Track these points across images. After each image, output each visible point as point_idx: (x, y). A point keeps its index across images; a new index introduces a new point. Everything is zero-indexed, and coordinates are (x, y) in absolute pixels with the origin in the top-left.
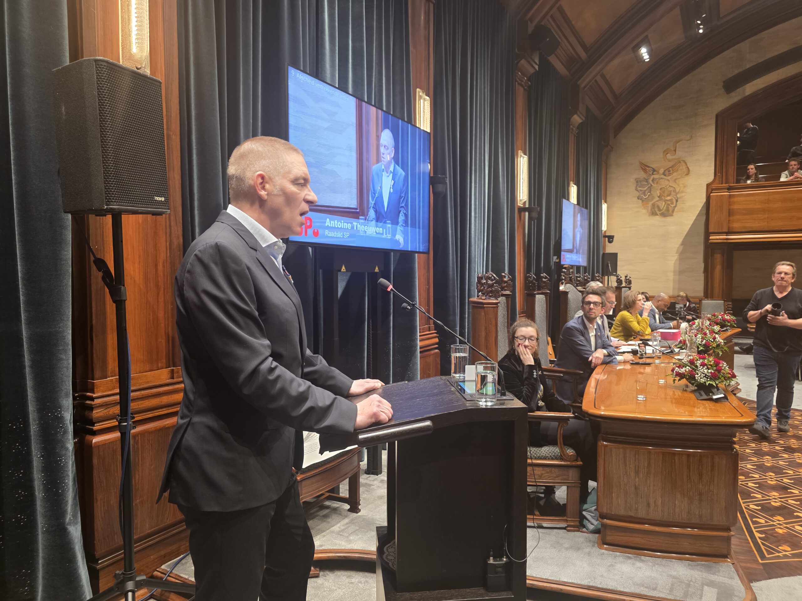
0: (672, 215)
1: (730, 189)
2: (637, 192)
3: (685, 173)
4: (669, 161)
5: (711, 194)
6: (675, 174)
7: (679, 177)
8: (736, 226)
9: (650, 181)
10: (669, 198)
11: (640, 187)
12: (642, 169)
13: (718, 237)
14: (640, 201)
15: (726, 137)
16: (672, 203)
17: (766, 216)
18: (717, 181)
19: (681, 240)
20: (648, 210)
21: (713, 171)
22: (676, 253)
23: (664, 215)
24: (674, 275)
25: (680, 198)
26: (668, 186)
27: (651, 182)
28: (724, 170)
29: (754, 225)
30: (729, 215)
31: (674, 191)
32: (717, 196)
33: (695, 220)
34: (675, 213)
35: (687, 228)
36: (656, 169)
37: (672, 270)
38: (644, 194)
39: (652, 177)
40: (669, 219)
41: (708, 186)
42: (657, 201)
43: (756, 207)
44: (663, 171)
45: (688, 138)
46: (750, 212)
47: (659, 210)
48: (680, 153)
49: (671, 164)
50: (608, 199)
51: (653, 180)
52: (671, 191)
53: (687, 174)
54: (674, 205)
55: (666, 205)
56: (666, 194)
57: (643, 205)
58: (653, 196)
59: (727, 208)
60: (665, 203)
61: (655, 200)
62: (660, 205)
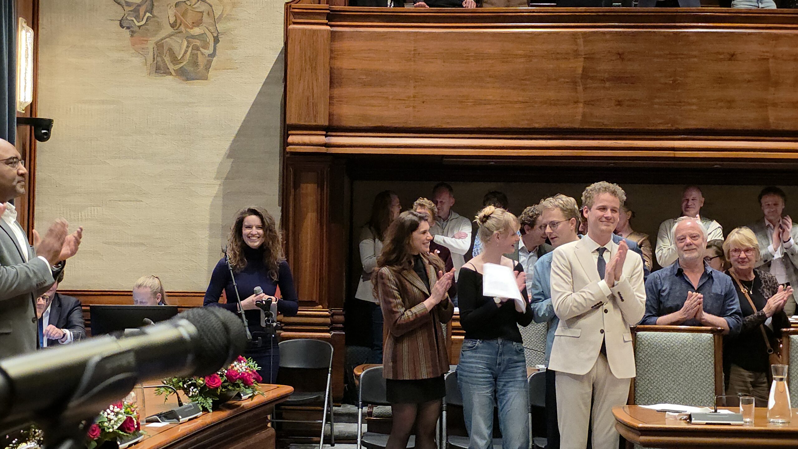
0: (205, 78)
1: (333, 17)
2: (120, 8)
5: (291, 27)
8: (348, 112)
10: (197, 31)
13: (307, 139)
14: (126, 33)
16: (206, 47)
17: (411, 92)
19: (227, 145)
20: (146, 60)
22: (216, 178)
23: (184, 75)
24: (211, 237)
25: (223, 33)
29: (386, 113)
30: (332, 83)
31: (208, 14)
32: (304, 31)
33: (260, 93)
34: (211, 72)
35: (240, 114)
37: (208, 222)
38: (136, 11)
40: (197, 87)
41: (289, 5)
42: (170, 36)
43: (388, 67)
46: (378, 79)
47: (175, 60)
50: (43, 21)
52: (202, 12)
54: (211, 51)
55: (190, 49)
56: (189, 20)
57: (133, 45)
58: (158, 22)
59: (327, 66)
60: (189, 42)
61: (163, 34)
62: (176, 48)
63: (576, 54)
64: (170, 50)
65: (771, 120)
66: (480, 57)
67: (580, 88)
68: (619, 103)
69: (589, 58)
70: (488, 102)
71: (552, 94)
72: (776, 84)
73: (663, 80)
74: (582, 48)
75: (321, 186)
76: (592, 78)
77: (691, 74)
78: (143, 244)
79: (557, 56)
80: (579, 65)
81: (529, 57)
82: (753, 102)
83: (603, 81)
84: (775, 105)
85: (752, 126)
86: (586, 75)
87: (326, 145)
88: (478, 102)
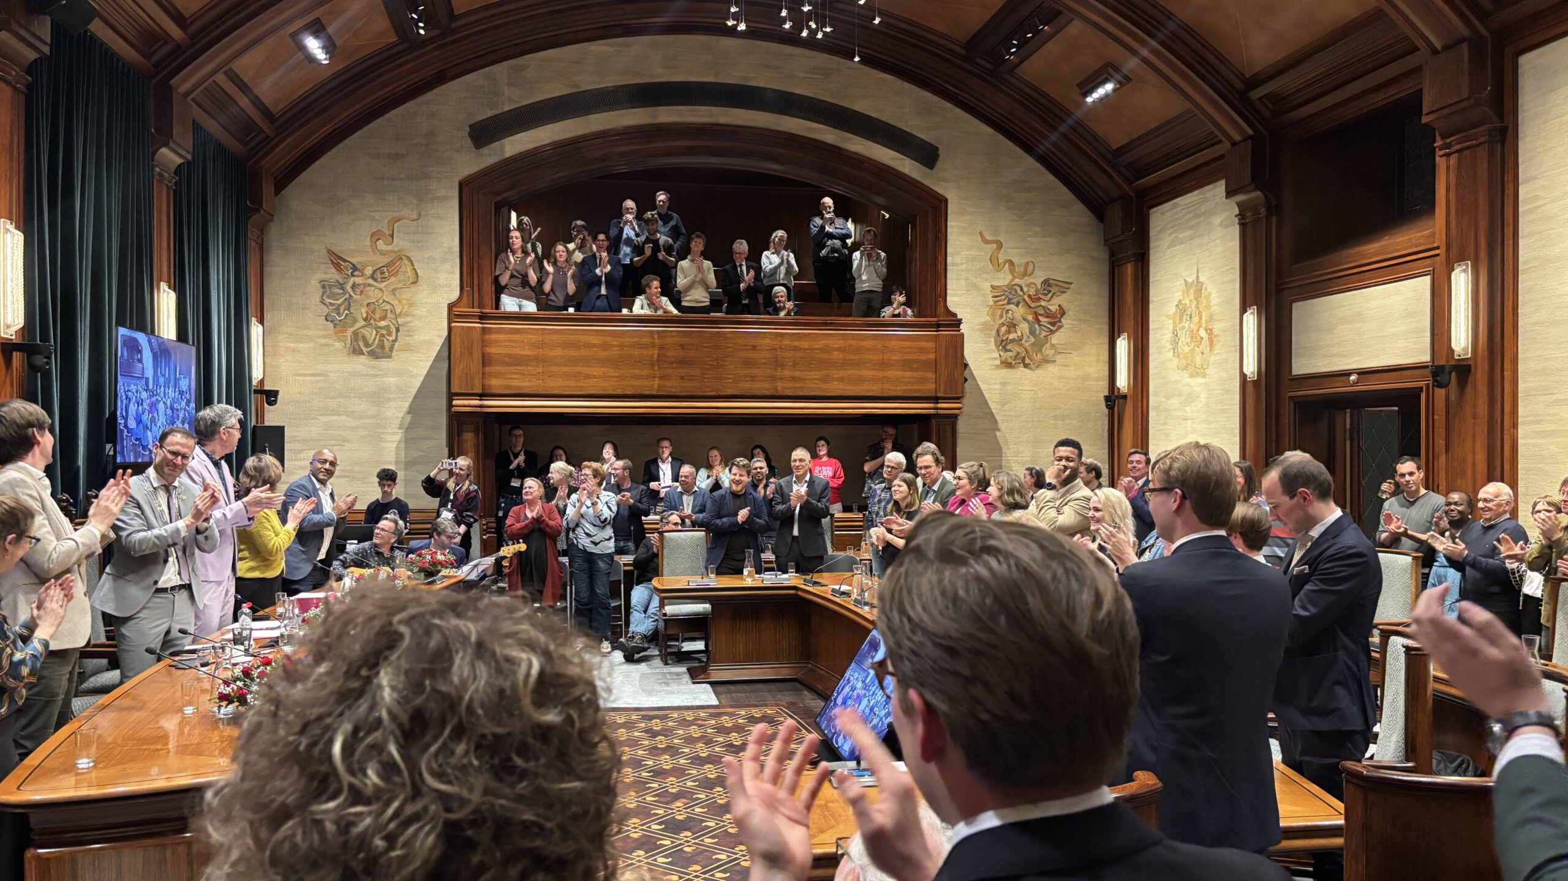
0: (390, 357)
1: (482, 317)
2: (325, 308)
3: (411, 281)
4: (383, 253)
5: (453, 324)
6: (393, 279)
7: (400, 286)
8: (496, 384)
9: (348, 287)
10: (383, 323)
11: (329, 297)
12: (333, 263)
13: (466, 402)
14: (331, 325)
15: (476, 223)
16: (390, 334)
17: (540, 370)
18: (465, 300)
19: (407, 405)
21: (458, 282)
23: (373, 355)
25: (403, 325)
26: (381, 301)
27: (350, 290)
28: (476, 282)
29: (523, 384)
30: (484, 365)
31: (392, 312)
32: (463, 327)
33: (431, 367)
35: (417, 383)
36: (359, 266)
38: (338, 309)
39: (352, 280)
40: (384, 363)
41: (451, 307)
42: (363, 327)
43: (523, 353)
44: (371, 272)
45: (415, 216)
46: (517, 361)
47: (367, 345)
48: (400, 243)
49: (385, 260)
50: (267, 316)
51: (353, 287)
52: (387, 311)
53: (414, 283)
54: (394, 337)
55: (378, 337)
57: (336, 334)
58: (354, 318)
59: (480, 352)
60: (377, 332)
61: (358, 325)
62: (368, 335)
63: (653, 345)
64: (364, 338)
65: (779, 388)
66: (588, 346)
67: (656, 368)
68: (682, 378)
69: (662, 347)
70: (594, 377)
71: (637, 371)
72: (782, 366)
73: (710, 363)
74: (657, 341)
75: (477, 434)
76: (664, 361)
77: (728, 359)
78: (346, 476)
79: (641, 346)
80: (656, 352)
81: (621, 346)
82: (768, 377)
83: (671, 363)
84: (781, 379)
85: (768, 393)
86: (658, 360)
87: (481, 406)
88: (588, 377)
